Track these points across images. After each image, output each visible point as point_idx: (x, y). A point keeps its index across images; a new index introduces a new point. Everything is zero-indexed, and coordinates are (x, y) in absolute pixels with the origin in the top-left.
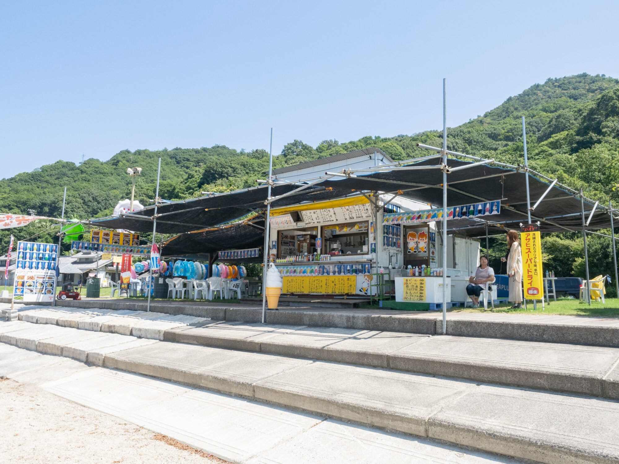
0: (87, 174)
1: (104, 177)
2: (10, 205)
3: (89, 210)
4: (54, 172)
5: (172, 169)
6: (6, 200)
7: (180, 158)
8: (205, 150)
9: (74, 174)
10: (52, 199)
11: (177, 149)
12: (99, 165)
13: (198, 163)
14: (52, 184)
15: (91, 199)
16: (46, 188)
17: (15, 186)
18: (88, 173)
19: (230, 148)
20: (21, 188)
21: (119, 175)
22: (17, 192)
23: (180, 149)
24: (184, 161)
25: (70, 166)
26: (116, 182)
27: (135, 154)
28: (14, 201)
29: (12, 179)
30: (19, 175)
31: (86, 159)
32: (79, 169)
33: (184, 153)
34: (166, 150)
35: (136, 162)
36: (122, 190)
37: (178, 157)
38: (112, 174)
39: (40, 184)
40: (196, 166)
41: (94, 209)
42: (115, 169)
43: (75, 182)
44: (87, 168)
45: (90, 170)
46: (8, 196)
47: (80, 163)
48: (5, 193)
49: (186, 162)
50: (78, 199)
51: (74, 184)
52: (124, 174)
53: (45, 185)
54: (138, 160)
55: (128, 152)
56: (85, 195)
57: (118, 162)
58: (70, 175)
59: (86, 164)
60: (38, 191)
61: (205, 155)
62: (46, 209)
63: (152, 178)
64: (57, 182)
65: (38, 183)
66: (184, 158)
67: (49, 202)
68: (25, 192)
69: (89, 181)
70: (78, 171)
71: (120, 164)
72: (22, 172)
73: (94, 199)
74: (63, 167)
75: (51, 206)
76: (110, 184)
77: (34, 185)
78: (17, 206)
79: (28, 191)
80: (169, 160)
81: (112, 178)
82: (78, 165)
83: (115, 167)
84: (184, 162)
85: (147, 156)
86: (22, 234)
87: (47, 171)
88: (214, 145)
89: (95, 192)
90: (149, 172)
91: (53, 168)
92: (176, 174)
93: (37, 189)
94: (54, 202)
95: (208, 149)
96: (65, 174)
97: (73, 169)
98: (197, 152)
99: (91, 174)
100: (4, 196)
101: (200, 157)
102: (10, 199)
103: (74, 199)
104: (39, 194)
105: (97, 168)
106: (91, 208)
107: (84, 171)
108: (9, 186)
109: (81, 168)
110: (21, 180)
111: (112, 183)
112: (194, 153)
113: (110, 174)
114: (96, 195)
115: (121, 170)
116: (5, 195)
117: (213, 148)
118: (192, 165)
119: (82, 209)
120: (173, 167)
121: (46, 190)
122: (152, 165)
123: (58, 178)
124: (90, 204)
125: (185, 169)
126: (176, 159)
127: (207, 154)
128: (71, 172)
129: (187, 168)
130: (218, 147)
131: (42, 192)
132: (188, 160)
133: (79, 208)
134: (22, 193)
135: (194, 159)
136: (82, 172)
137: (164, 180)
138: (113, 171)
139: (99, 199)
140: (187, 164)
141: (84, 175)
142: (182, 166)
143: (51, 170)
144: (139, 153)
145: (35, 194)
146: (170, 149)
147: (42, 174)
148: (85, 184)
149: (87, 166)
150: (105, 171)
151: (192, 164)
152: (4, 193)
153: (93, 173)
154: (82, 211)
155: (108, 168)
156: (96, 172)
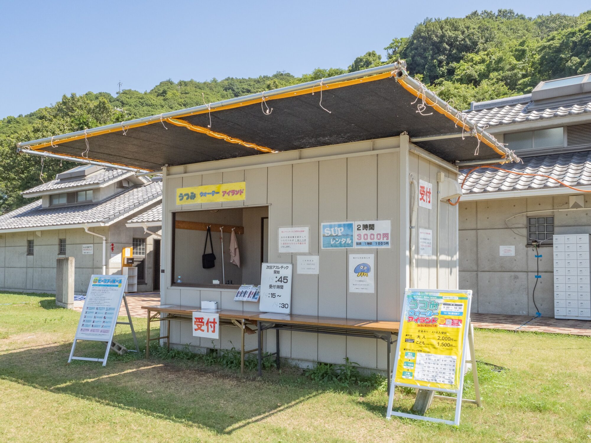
1: (152, 109)
18: (132, 104)
38: (163, 107)
44: (128, 98)
47: (117, 93)
59: (126, 94)
109: (121, 99)
113: (159, 107)
138: (163, 103)
149: (128, 96)
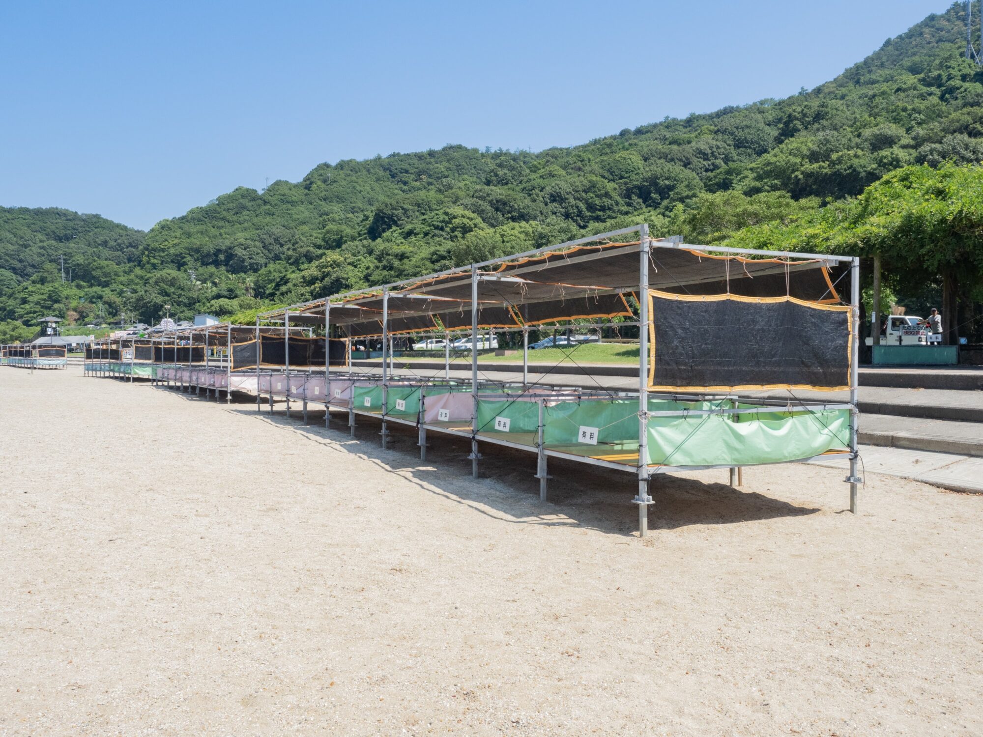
0: (271, 205)
2: (181, 254)
3: (270, 256)
4: (231, 204)
5: (385, 186)
6: (177, 247)
7: (396, 169)
8: (431, 154)
9: (255, 206)
10: (228, 243)
11: (394, 155)
12: (287, 192)
13: (420, 175)
14: (229, 221)
15: (272, 241)
16: (223, 227)
17: (186, 227)
19: (469, 148)
20: (193, 228)
21: (311, 204)
22: (189, 235)
23: (398, 154)
24: (401, 173)
25: (249, 195)
26: (307, 213)
27: (336, 168)
28: (186, 248)
29: (183, 218)
30: (192, 212)
31: (271, 182)
32: (261, 199)
33: (401, 161)
34: (379, 158)
35: (335, 182)
36: (312, 224)
37: (393, 168)
39: (216, 223)
40: (416, 181)
41: (276, 254)
42: (306, 195)
43: (256, 216)
45: (274, 200)
46: (179, 241)
48: (176, 238)
49: (404, 174)
50: (257, 243)
51: (255, 220)
52: (318, 201)
53: (221, 223)
54: (338, 178)
55: (327, 165)
56: (265, 236)
57: (311, 183)
58: (251, 208)
60: (214, 231)
61: (430, 163)
62: (222, 257)
63: (353, 205)
64: (235, 218)
65: (214, 221)
66: (402, 169)
67: (224, 248)
68: (199, 235)
69: (273, 214)
70: (260, 202)
71: (314, 186)
72: (194, 207)
73: (277, 240)
74: (243, 196)
75: (227, 253)
76: (298, 217)
77: (209, 225)
78: (189, 254)
79: (202, 233)
80: (381, 173)
81: (301, 208)
82: (260, 192)
83: (306, 191)
84: (401, 175)
85: (351, 170)
86: (180, 299)
87: (223, 204)
88: (445, 145)
89: (277, 231)
90: (351, 195)
91: (230, 198)
92: (389, 194)
93: (213, 230)
94: (230, 248)
95: (436, 152)
96: (244, 207)
97: (254, 200)
98: (420, 157)
99: (276, 205)
100: (174, 242)
101: (423, 166)
102: (182, 246)
103: (252, 243)
104: (215, 237)
105: (283, 195)
106: (273, 253)
107: (267, 201)
108: (180, 228)
110: (193, 219)
111: (301, 216)
112: (415, 161)
114: (278, 235)
115: (314, 196)
116: (176, 241)
117: (444, 149)
118: (411, 178)
119: (262, 255)
120: (386, 184)
121: (222, 231)
122: (355, 184)
123: (237, 213)
124: (271, 247)
125: (402, 185)
126: (390, 171)
127: (432, 160)
128: (252, 203)
129: (405, 183)
130: (450, 148)
131: (218, 233)
132: (407, 172)
133: (258, 254)
134: (195, 237)
135: (415, 170)
136: (265, 202)
137: (370, 205)
139: (282, 241)
140: (405, 177)
141: (268, 207)
142: (398, 182)
143: (228, 202)
144: (341, 166)
145: (210, 238)
146: (385, 155)
147: (218, 209)
148: (268, 219)
150: (294, 198)
151: (412, 176)
152: (174, 239)
153: (279, 203)
154: (262, 257)
155: (296, 195)
156: (282, 201)
